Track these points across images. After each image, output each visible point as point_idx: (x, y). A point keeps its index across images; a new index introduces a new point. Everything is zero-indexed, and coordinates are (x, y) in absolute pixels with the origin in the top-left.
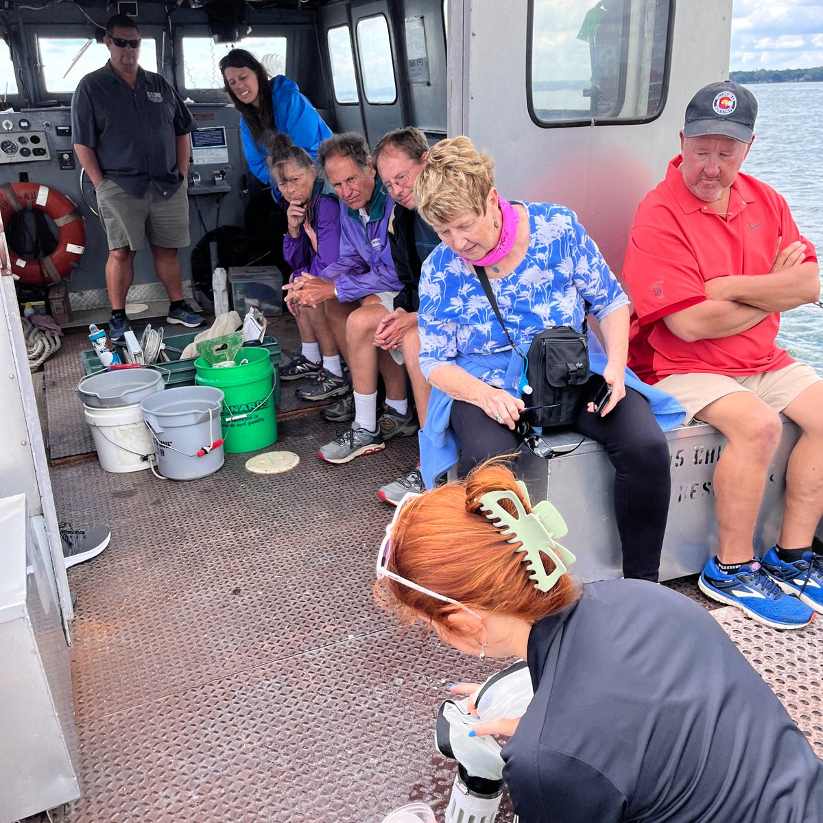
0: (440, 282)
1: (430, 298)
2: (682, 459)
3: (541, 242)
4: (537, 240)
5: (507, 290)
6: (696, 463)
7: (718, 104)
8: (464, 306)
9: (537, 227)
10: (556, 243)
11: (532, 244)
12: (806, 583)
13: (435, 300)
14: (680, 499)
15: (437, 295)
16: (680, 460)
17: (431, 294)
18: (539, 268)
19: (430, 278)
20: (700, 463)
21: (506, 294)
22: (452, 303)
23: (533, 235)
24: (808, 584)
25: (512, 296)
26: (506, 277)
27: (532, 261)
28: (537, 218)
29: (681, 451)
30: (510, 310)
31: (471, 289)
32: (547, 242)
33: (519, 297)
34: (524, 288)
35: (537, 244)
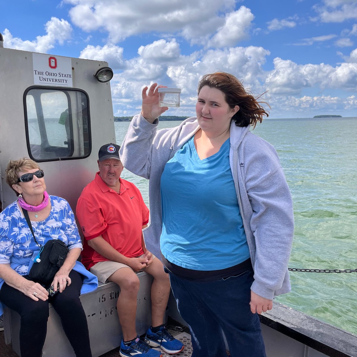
0: (9, 221)
1: (3, 229)
2: (105, 298)
3: (55, 210)
4: (54, 209)
5: (40, 227)
6: (111, 299)
7: (109, 149)
8: (19, 232)
9: (54, 204)
10: (62, 211)
11: (52, 210)
12: (162, 341)
13: (6, 229)
14: (106, 316)
15: (7, 227)
16: (104, 299)
17: (4, 227)
18: (55, 220)
19: (3, 220)
20: (113, 298)
21: (40, 229)
22: (14, 230)
23: (52, 207)
24: (163, 341)
25: (42, 230)
26: (41, 222)
27: (52, 217)
28: (54, 201)
29: (104, 295)
30: (40, 235)
31: (23, 225)
32: (58, 210)
33: (45, 231)
34: (48, 227)
35: (54, 211)
